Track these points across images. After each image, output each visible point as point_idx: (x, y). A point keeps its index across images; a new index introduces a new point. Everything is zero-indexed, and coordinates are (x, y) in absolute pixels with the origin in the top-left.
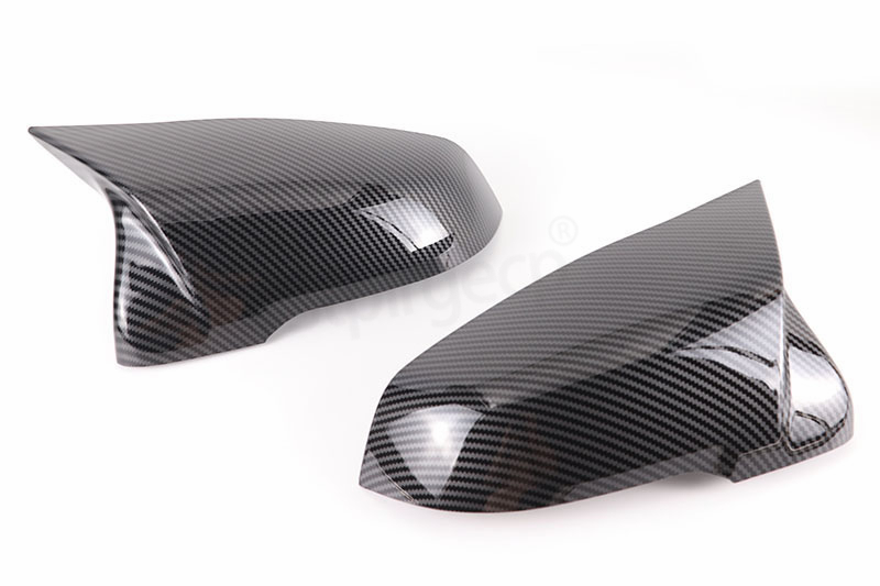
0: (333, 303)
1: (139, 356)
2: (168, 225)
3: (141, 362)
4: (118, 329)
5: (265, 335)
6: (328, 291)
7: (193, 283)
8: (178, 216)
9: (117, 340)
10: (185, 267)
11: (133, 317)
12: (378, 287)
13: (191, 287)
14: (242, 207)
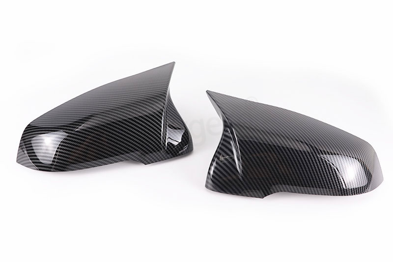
0: (295, 192)
1: (213, 186)
2: (241, 140)
3: (213, 189)
4: (209, 173)
5: (264, 195)
6: (295, 187)
7: (242, 165)
8: (245, 138)
9: (208, 178)
10: (242, 158)
11: (216, 170)
12: (316, 192)
13: (241, 167)
14: (265, 139)
